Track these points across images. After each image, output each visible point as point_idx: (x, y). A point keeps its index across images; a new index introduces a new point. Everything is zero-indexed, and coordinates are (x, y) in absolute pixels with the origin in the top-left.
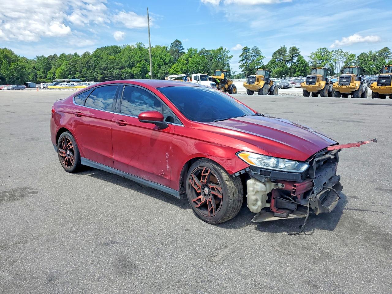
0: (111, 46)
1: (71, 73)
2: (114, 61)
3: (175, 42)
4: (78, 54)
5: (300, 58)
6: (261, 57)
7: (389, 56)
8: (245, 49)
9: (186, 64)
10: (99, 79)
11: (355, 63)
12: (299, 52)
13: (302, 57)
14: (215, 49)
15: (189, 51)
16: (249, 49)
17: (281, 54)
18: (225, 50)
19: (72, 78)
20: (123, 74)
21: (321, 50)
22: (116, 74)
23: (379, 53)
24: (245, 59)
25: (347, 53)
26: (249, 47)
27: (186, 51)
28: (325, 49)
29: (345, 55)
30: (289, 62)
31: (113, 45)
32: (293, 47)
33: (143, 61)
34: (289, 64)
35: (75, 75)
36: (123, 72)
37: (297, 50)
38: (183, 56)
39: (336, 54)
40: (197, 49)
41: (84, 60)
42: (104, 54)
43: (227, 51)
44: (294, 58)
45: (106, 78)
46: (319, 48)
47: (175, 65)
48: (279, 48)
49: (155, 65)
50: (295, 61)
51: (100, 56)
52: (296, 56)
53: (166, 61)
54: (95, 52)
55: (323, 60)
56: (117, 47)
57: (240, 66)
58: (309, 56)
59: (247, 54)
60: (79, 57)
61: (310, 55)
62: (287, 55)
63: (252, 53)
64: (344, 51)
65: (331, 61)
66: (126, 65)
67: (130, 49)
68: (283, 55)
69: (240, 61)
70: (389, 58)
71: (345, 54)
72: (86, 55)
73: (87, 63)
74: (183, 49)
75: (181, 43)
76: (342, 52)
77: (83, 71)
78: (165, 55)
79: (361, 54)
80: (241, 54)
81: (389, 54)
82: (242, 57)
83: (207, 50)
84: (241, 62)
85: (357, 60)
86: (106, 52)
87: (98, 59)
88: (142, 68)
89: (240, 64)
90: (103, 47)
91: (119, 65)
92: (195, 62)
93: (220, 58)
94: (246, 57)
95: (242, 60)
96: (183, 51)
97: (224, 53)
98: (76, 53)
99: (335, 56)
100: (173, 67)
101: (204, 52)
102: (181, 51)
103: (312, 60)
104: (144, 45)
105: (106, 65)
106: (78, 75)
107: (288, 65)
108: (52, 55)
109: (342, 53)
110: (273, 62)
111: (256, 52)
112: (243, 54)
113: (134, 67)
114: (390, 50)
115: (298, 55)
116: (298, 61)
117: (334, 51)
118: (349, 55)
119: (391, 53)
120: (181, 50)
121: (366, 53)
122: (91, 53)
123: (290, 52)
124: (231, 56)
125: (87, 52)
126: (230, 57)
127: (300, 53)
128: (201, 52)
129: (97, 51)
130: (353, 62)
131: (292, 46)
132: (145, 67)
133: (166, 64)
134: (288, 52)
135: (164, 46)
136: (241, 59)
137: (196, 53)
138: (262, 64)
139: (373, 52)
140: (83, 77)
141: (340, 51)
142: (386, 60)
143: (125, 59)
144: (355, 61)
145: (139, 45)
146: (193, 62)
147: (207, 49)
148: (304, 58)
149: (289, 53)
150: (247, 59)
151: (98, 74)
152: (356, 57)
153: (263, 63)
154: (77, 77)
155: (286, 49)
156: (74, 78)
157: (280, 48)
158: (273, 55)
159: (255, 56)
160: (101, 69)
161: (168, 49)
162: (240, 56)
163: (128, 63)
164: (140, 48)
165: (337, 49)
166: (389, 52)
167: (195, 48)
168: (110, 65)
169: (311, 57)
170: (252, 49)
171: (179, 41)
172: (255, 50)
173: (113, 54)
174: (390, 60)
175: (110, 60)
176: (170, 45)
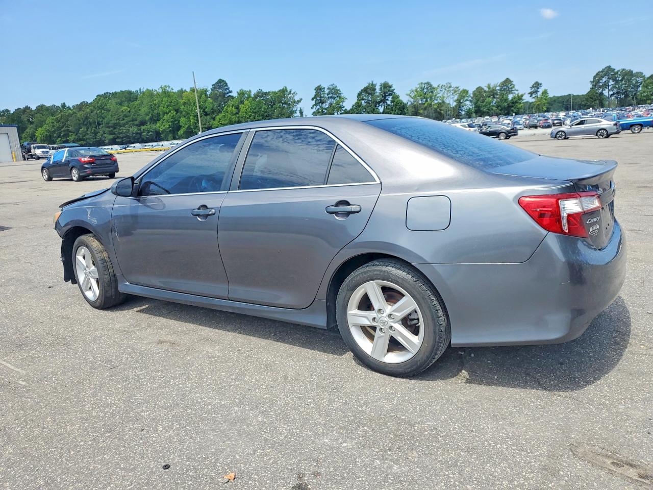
0: (121, 91)
1: (62, 134)
2: (128, 114)
3: (216, 83)
4: (67, 105)
5: (396, 97)
6: (342, 99)
7: (513, 89)
8: (319, 89)
9: (237, 113)
10: (107, 141)
11: (471, 101)
12: (393, 90)
13: (398, 97)
14: (277, 90)
15: (238, 94)
16: (324, 88)
17: (369, 94)
18: (290, 91)
19: (64, 143)
20: (144, 132)
21: (423, 85)
22: (133, 133)
23: (499, 86)
24: (320, 102)
25: (457, 88)
26: (323, 86)
27: (234, 94)
28: (428, 83)
29: (455, 91)
30: (381, 104)
31: (123, 90)
33: (172, 112)
34: (380, 106)
35: (68, 138)
36: (144, 130)
37: (390, 87)
38: (230, 103)
39: (444, 90)
40: (250, 92)
41: (80, 114)
42: (112, 104)
43: (294, 93)
44: (387, 98)
45: (117, 140)
46: (420, 83)
47: (221, 115)
48: (366, 85)
49: (191, 117)
50: (389, 102)
51: (105, 107)
52: (389, 95)
53: (206, 110)
55: (427, 99)
56: (130, 93)
57: (314, 112)
58: (407, 95)
59: (322, 95)
60: (69, 108)
61: (409, 92)
62: (378, 94)
63: (329, 94)
64: (454, 85)
65: (437, 100)
66: (147, 118)
67: (150, 94)
68: (372, 94)
69: (313, 106)
70: (512, 93)
72: (82, 106)
73: (87, 118)
74: (230, 92)
75: (226, 85)
76: (450, 87)
77: (80, 132)
78: (205, 101)
79: (477, 89)
80: (313, 96)
81: (511, 88)
82: (315, 100)
83: (265, 93)
84: (315, 107)
85: (472, 96)
86: (113, 102)
87: (103, 111)
88: (172, 122)
89: (314, 110)
90: (108, 93)
91: (136, 120)
92: (249, 110)
93: (285, 103)
94: (320, 100)
95: (316, 105)
96: (230, 94)
97: (290, 96)
98: (64, 103)
99: (442, 93)
100: (217, 118)
101: (260, 94)
102: (228, 95)
103: (412, 100)
104: (172, 89)
105: (116, 120)
106: (72, 137)
107: (379, 108)
108: (22, 107)
109: (452, 89)
110: (358, 105)
111: (335, 92)
112: (315, 95)
113: (160, 122)
115: (392, 94)
116: (392, 102)
117: (440, 86)
118: (461, 90)
119: (514, 86)
120: (228, 93)
121: (483, 87)
122: (90, 103)
123: (381, 90)
124: (299, 99)
125: (83, 102)
126: (299, 102)
127: (395, 91)
128: (256, 96)
129: (98, 99)
130: (467, 100)
131: (383, 82)
132: (175, 121)
133: (206, 115)
134: (378, 91)
135: (202, 88)
136: (313, 102)
137: (249, 96)
138: (344, 109)
139: (492, 86)
140: (80, 140)
141: (449, 85)
142: (508, 96)
143: (145, 111)
144: (470, 98)
145: (165, 89)
146: (246, 110)
147: (264, 91)
148: (400, 98)
149: (380, 92)
150: (323, 103)
151: (105, 134)
152: (471, 92)
153: (346, 108)
154: (72, 140)
155: (375, 86)
156: (67, 142)
157: (368, 85)
158: (358, 95)
159: (334, 98)
160: (109, 127)
161: (208, 93)
162: (313, 99)
163: (150, 115)
164: (166, 93)
165: (444, 84)
166: (512, 84)
167: (247, 90)
168: (123, 120)
169: (411, 96)
170: (328, 89)
171: (223, 81)
172: (333, 89)
173: (126, 104)
174: (514, 95)
175: (123, 112)
176: (211, 86)
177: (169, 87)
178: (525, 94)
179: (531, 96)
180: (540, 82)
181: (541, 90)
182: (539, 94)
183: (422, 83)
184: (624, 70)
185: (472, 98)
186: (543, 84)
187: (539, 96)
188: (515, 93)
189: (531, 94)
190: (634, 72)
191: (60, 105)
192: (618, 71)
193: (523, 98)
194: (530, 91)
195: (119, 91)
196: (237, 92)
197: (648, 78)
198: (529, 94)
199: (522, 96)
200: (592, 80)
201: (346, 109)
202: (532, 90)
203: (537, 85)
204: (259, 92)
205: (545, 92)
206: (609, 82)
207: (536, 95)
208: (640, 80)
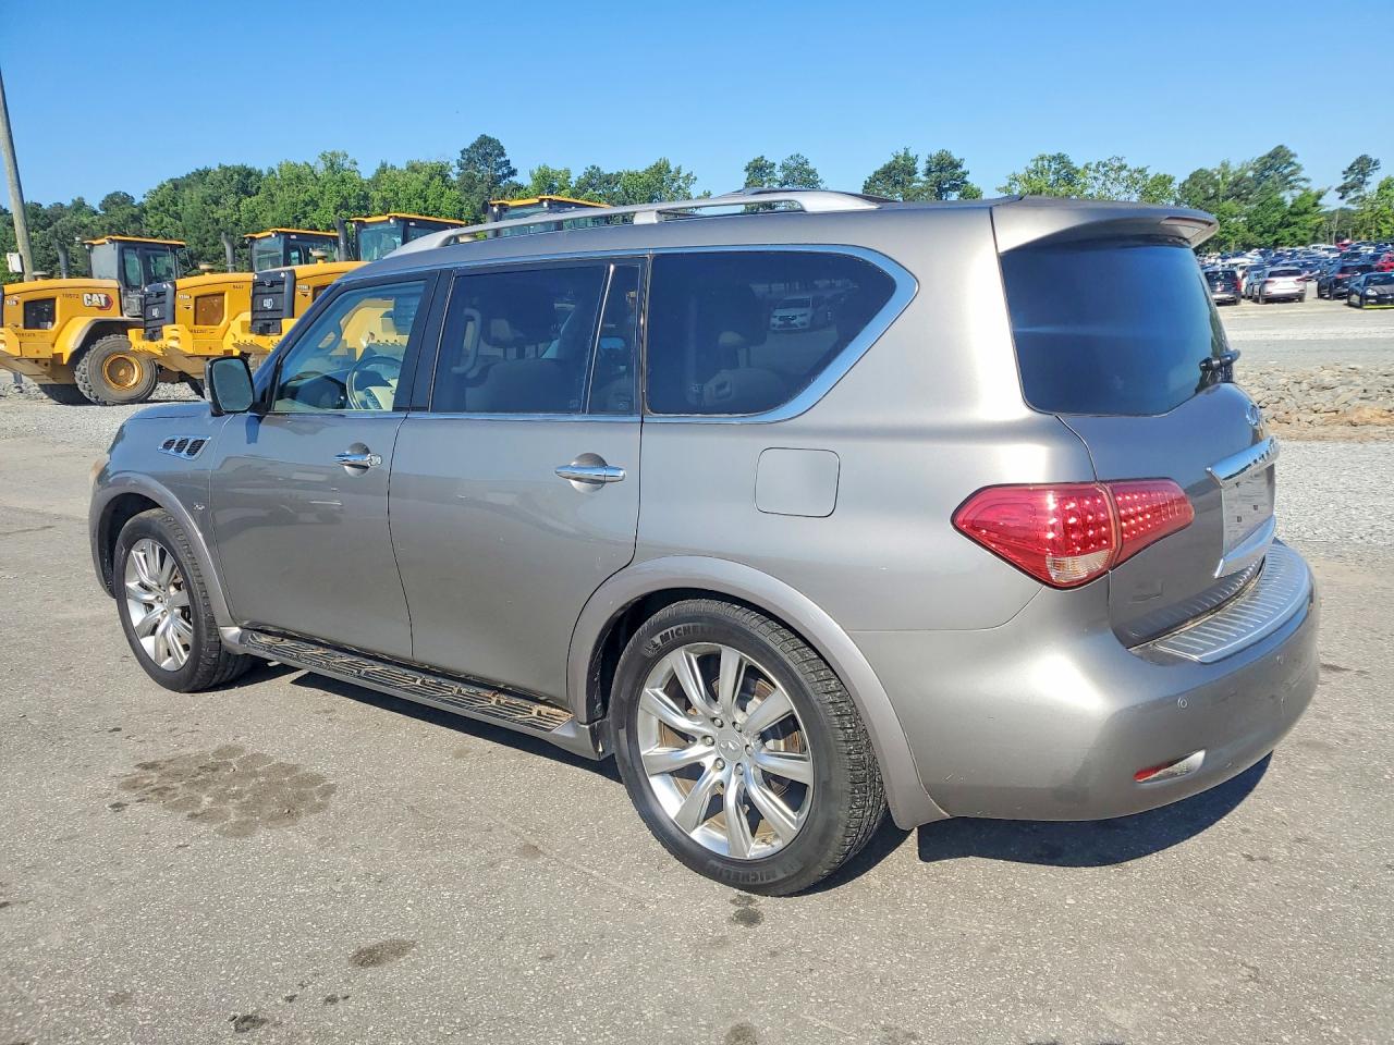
0: (220, 167)
3: (473, 146)
4: (87, 200)
5: (969, 196)
7: (1291, 178)
8: (758, 169)
12: (965, 173)
14: (641, 168)
15: (535, 178)
16: (773, 165)
17: (896, 184)
18: (679, 173)
21: (1046, 163)
23: (1251, 169)
25: (1141, 171)
26: (770, 159)
27: (522, 178)
28: (1060, 158)
29: (1135, 181)
31: (228, 164)
32: (940, 155)
37: (958, 166)
39: (1103, 178)
43: (688, 177)
44: (943, 198)
46: (1036, 156)
48: (888, 159)
52: (955, 187)
54: (153, 195)
56: (244, 172)
58: (1000, 190)
60: (95, 213)
61: (1005, 184)
62: (920, 184)
63: (785, 183)
64: (1132, 166)
67: (294, 174)
68: (905, 186)
70: (1292, 188)
71: (1136, 175)
72: (113, 204)
74: (513, 173)
75: (503, 154)
76: (1122, 168)
78: (439, 197)
79: (1192, 176)
80: (741, 187)
81: (1291, 173)
83: (607, 176)
85: (1178, 196)
96: (513, 179)
97: (678, 183)
101: (595, 180)
102: (505, 181)
104: (355, 163)
109: (1124, 173)
111: (801, 177)
114: (1295, 155)
115: (960, 185)
117: (1093, 166)
118: (1150, 177)
119: (1299, 168)
120: (504, 176)
121: (1209, 171)
122: (139, 198)
123: (929, 172)
127: (968, 178)
128: (586, 183)
131: (934, 153)
134: (920, 175)
135: (434, 161)
137: (564, 185)
139: (1235, 166)
141: (1117, 164)
142: (1282, 195)
145: (332, 162)
147: (606, 170)
149: (924, 179)
155: (914, 163)
157: (893, 159)
158: (865, 187)
161: (452, 176)
164: (335, 174)
165: (1104, 160)
166: (1291, 164)
167: (559, 168)
170: (783, 167)
171: (491, 141)
172: (796, 169)
173: (232, 200)
174: (1297, 193)
175: (217, 221)
176: (459, 156)
177: (344, 156)
178: (1329, 189)
179: (1341, 198)
180: (1374, 159)
181: (1376, 179)
182: (1370, 190)
183: (1042, 158)
186: (1381, 165)
187: (1368, 197)
188: (1301, 188)
189: (1344, 190)
191: (70, 203)
193: (1321, 202)
194: (1341, 183)
195: (214, 166)
196: (531, 174)
198: (1338, 190)
199: (1318, 195)
202: (1349, 180)
203: (1363, 167)
204: (591, 175)
207: (1362, 194)
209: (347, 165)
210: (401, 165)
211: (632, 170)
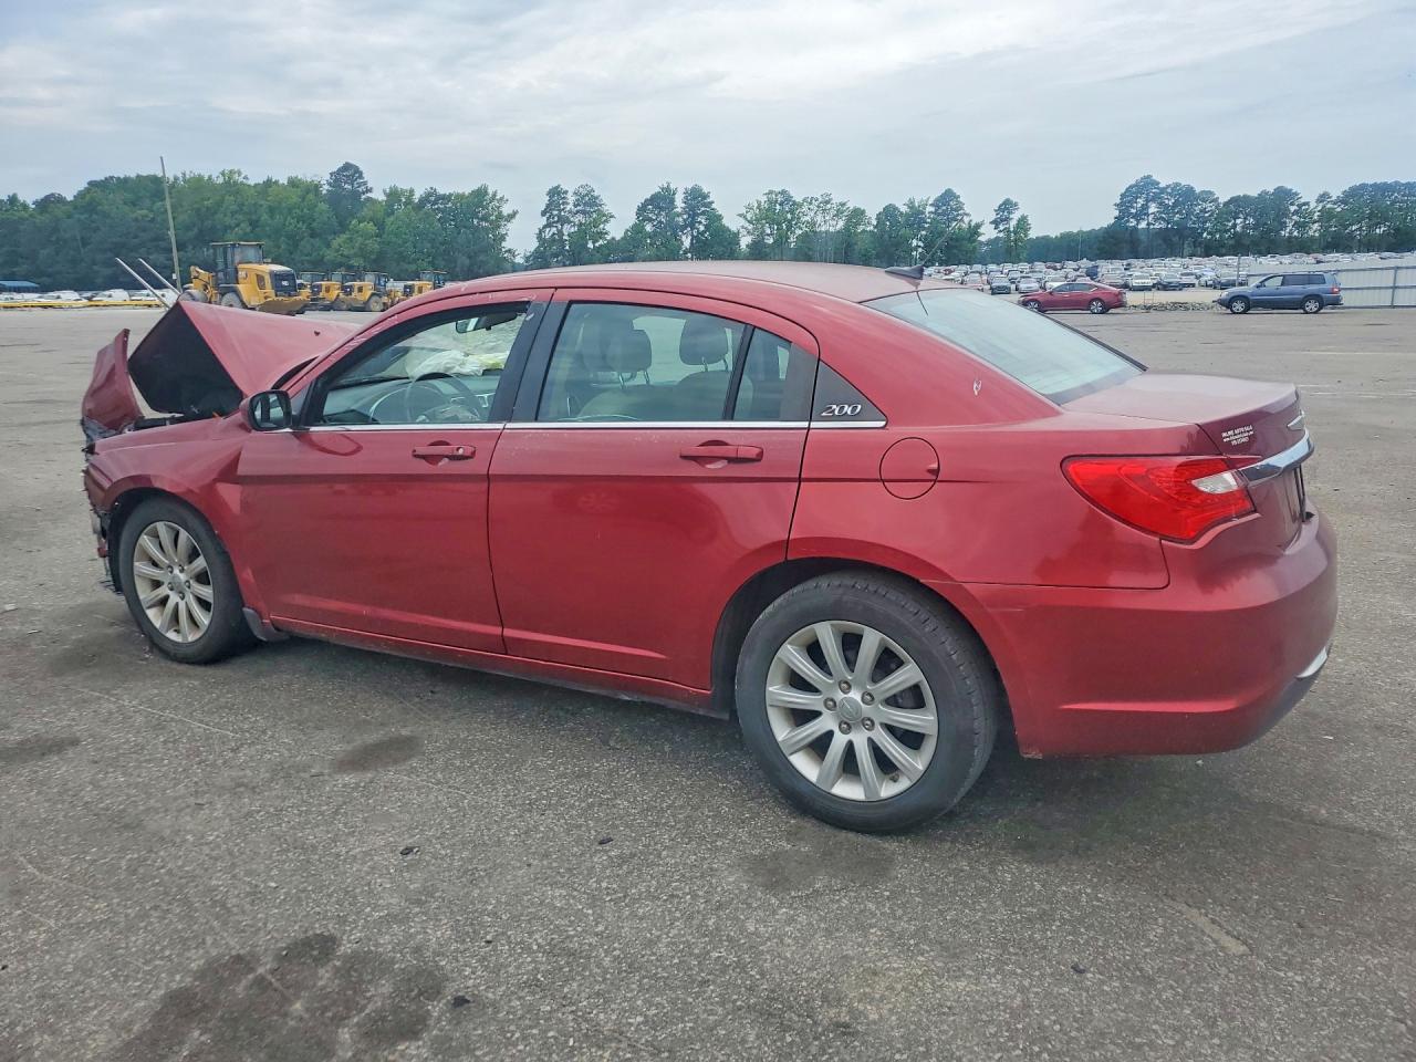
1: (1, 260)
2: (147, 225)
3: (339, 170)
4: (21, 198)
5: (714, 218)
6: (604, 217)
7: (960, 212)
8: (556, 194)
9: (377, 235)
12: (711, 203)
13: (720, 218)
14: (467, 191)
15: (388, 195)
16: (566, 192)
17: (661, 209)
18: (495, 195)
19: (8, 278)
21: (774, 196)
23: (932, 204)
24: (558, 221)
25: (843, 205)
26: (564, 187)
27: (378, 195)
28: (783, 192)
29: (839, 212)
30: (686, 230)
31: (143, 174)
32: (693, 189)
34: (685, 236)
37: (705, 196)
38: (366, 212)
39: (816, 208)
40: (411, 191)
41: (42, 221)
42: (115, 202)
43: (501, 199)
44: (698, 219)
45: (121, 279)
46: (768, 191)
47: (342, 238)
48: (655, 190)
50: (701, 228)
51: (99, 208)
52: (703, 213)
53: (314, 225)
54: (81, 195)
56: (158, 180)
58: (740, 215)
59: (562, 207)
60: (25, 206)
61: (743, 212)
62: (679, 210)
63: (578, 205)
64: (836, 199)
65: (801, 228)
67: (198, 184)
68: (668, 210)
69: (543, 227)
70: (956, 220)
71: (840, 207)
72: (50, 202)
73: (57, 229)
74: (370, 190)
75: (361, 173)
76: (827, 202)
77: (40, 257)
78: (313, 208)
79: (885, 209)
80: (544, 207)
81: (957, 210)
82: (547, 214)
83: (441, 195)
84: (546, 230)
85: (875, 223)
86: (119, 196)
87: (95, 216)
90: (112, 178)
91: (165, 240)
92: (403, 229)
93: (485, 218)
94: (559, 215)
95: (549, 225)
96: (369, 195)
97: (492, 204)
98: (15, 195)
99: (811, 214)
100: (335, 244)
101: (432, 198)
102: (364, 196)
103: (750, 227)
104: (246, 178)
105: (121, 236)
106: (23, 268)
107: (682, 239)
109: (832, 206)
110: (637, 229)
111: (589, 201)
112: (548, 206)
115: (708, 211)
116: (709, 228)
117: (809, 200)
118: (850, 209)
119: (963, 206)
120: (364, 193)
121: (898, 205)
122: (70, 198)
123: (685, 200)
124: (511, 212)
125: (53, 194)
126: (512, 216)
127: (714, 206)
128: (424, 200)
129: (87, 190)
131: (690, 187)
133: (312, 236)
134: (679, 203)
135: (310, 180)
136: (544, 221)
137: (409, 201)
138: (608, 237)
139: (918, 203)
140: (43, 274)
141: (826, 199)
144: (872, 228)
145: (229, 178)
146: (397, 229)
147: (442, 191)
148: (725, 222)
149: (683, 205)
150: (563, 222)
151: (95, 265)
153: (611, 235)
154: (22, 273)
155: (674, 194)
156: (12, 277)
157: (658, 190)
158: (638, 211)
159: (588, 214)
160: (104, 250)
161: (321, 191)
162: (543, 214)
163: (196, 230)
164: (232, 186)
165: (818, 196)
166: (958, 202)
167: (409, 188)
168: (136, 237)
169: (745, 217)
170: (576, 193)
171: (354, 166)
172: (587, 195)
173: (147, 202)
174: (962, 224)
175: (136, 220)
176: (328, 177)
177: (239, 173)
179: (994, 229)
180: (1014, 201)
181: (1016, 216)
182: (1013, 223)
183: (771, 192)
184: (1177, 184)
185: (875, 227)
186: (1019, 205)
187: (1012, 229)
188: (962, 220)
189: (996, 223)
190: (1198, 190)
191: (5, 198)
192: (1168, 186)
193: (981, 230)
194: (993, 216)
195: (133, 175)
196: (384, 191)
197: (1226, 204)
198: (991, 223)
199: (978, 226)
200: (1118, 201)
201: (613, 239)
202: (999, 216)
203: (1007, 207)
204: (430, 194)
205: (1023, 221)
206: (1148, 208)
207: (1007, 225)
208: (1209, 206)
209: (241, 179)
210: (284, 181)
211: (460, 192)
